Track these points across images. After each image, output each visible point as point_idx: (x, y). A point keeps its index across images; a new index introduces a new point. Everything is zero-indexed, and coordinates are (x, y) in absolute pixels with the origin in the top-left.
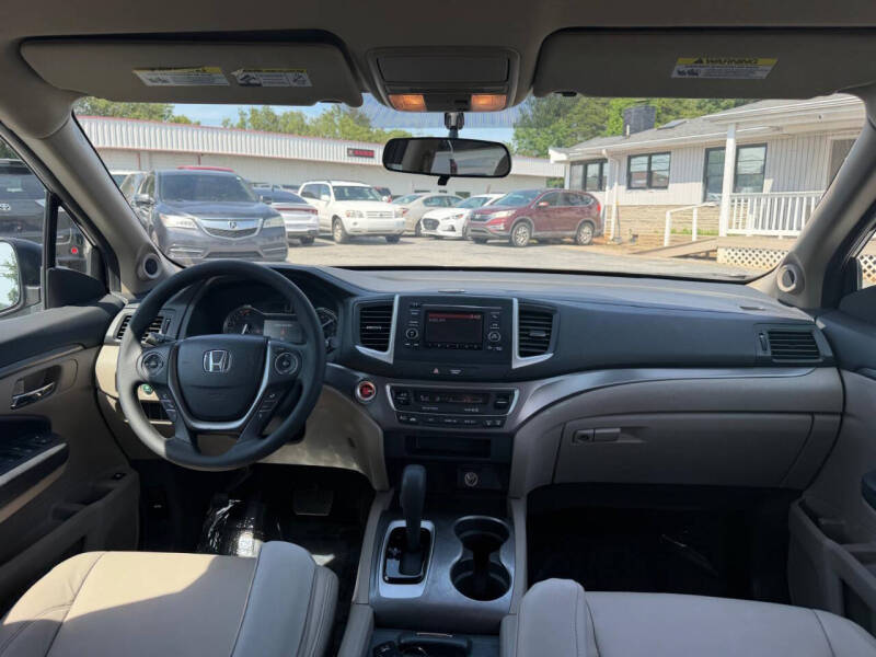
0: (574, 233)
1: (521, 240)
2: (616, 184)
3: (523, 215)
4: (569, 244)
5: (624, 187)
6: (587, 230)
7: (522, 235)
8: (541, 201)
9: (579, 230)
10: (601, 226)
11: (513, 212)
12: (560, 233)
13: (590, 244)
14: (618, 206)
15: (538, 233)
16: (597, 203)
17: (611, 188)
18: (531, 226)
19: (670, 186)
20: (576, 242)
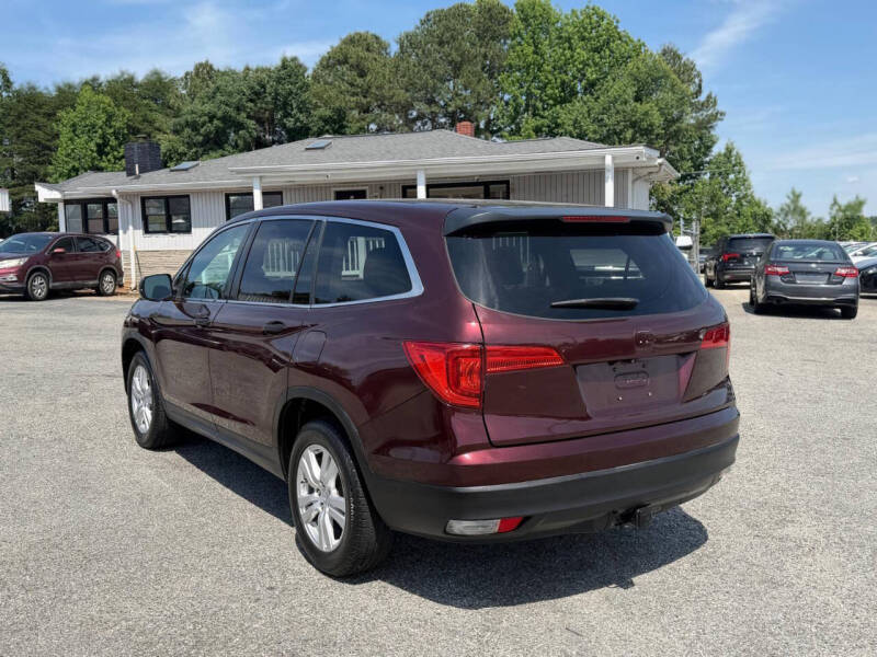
0: (96, 282)
1: (40, 292)
2: (131, 228)
3: (38, 263)
4: (90, 295)
5: (141, 232)
6: (108, 278)
7: (39, 286)
8: (55, 247)
9: (101, 279)
10: (121, 274)
11: (26, 259)
12: (80, 282)
13: (113, 294)
14: (136, 252)
15: (57, 284)
16: (114, 248)
17: (125, 232)
18: (48, 276)
19: (193, 229)
20: (99, 292)
